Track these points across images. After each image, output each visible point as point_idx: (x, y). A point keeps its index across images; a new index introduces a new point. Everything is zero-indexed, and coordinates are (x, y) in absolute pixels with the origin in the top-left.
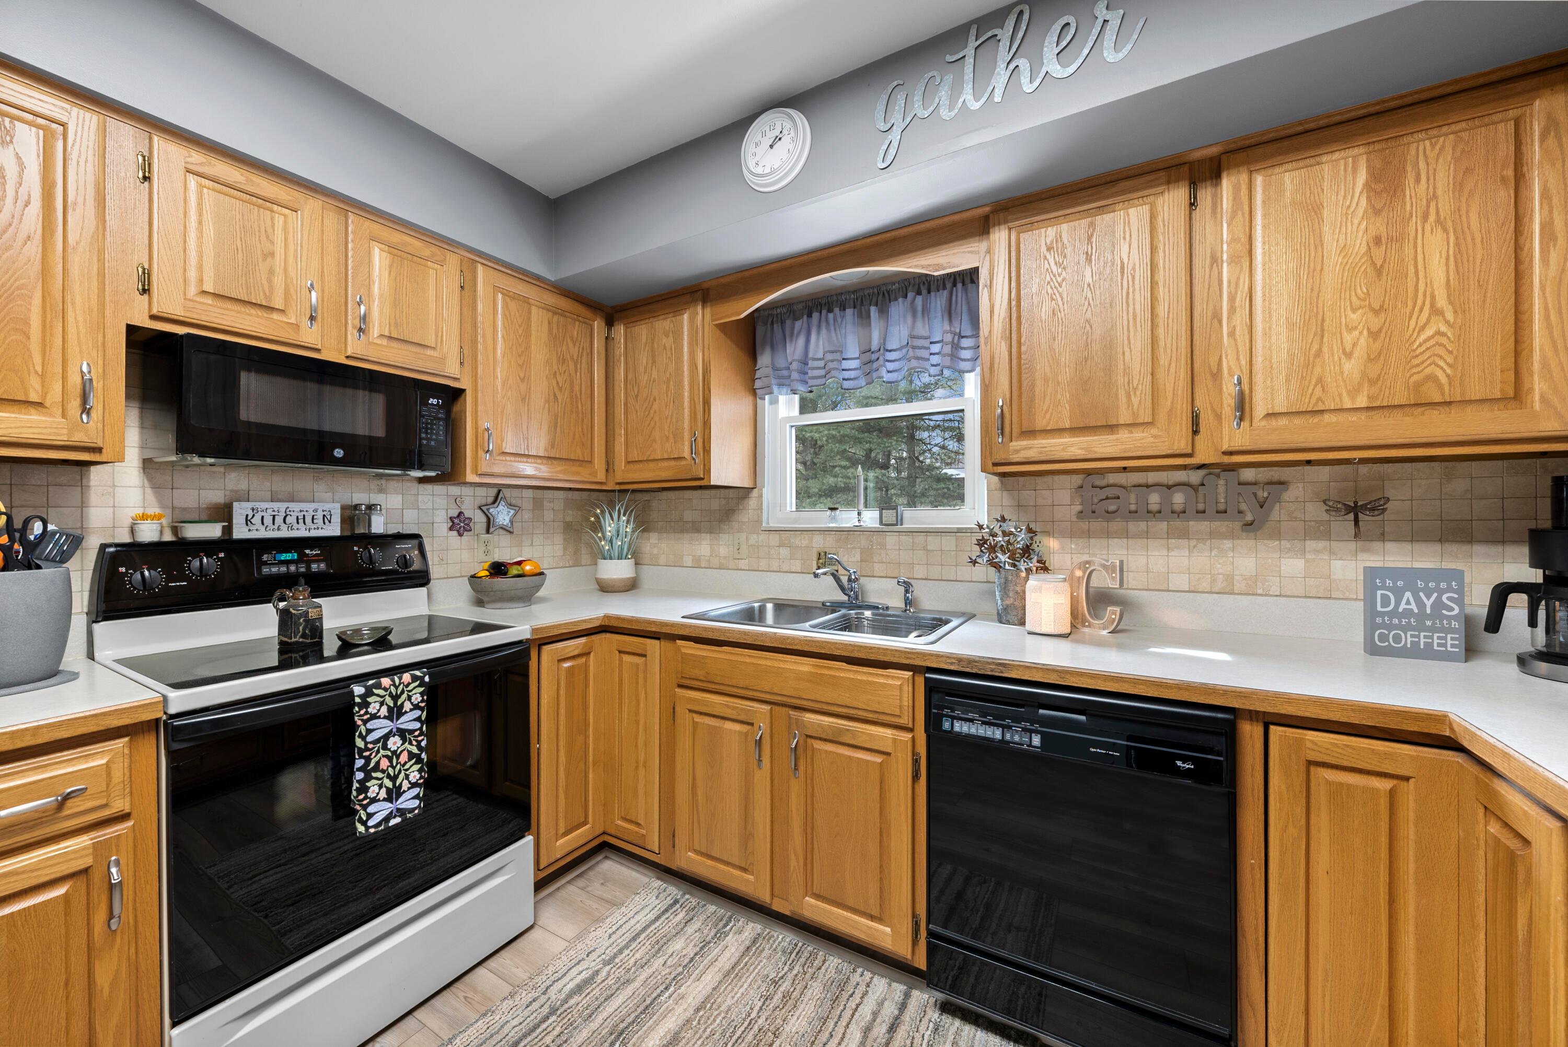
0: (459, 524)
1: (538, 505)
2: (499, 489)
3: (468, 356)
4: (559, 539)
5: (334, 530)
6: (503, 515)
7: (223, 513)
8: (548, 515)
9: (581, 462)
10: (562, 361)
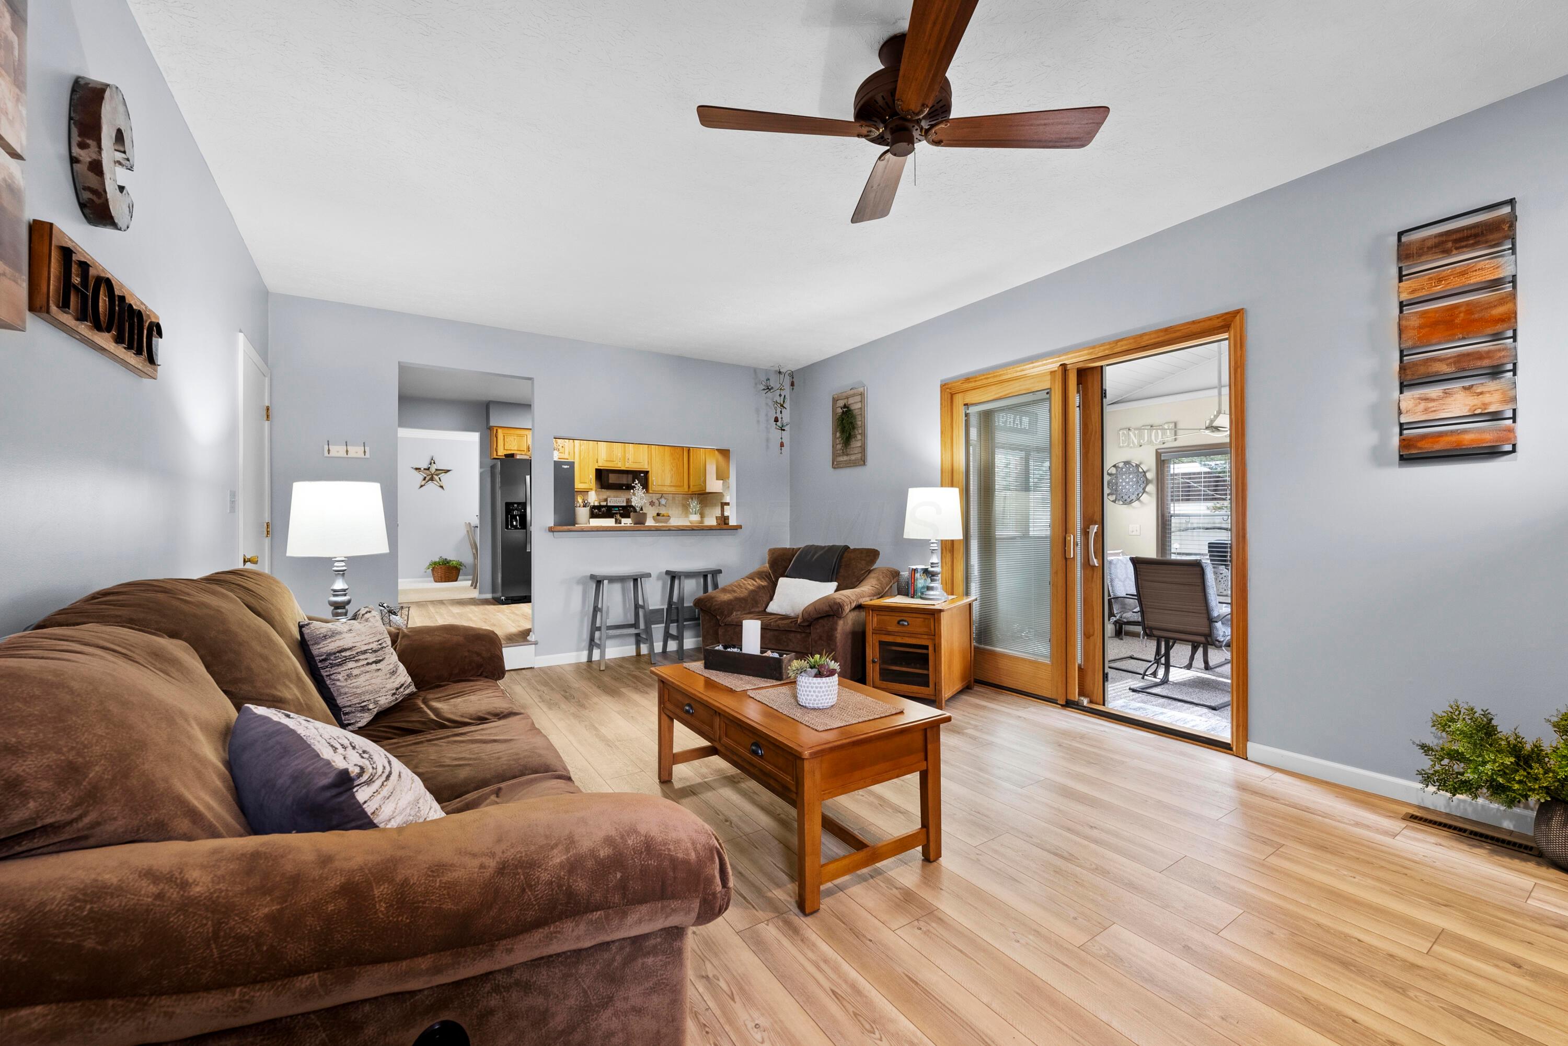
0: (652, 504)
1: (674, 499)
2: (662, 494)
3: (650, 462)
4: (680, 509)
5: (624, 504)
6: (663, 501)
7: (606, 500)
8: (677, 502)
9: (680, 486)
10: (674, 459)
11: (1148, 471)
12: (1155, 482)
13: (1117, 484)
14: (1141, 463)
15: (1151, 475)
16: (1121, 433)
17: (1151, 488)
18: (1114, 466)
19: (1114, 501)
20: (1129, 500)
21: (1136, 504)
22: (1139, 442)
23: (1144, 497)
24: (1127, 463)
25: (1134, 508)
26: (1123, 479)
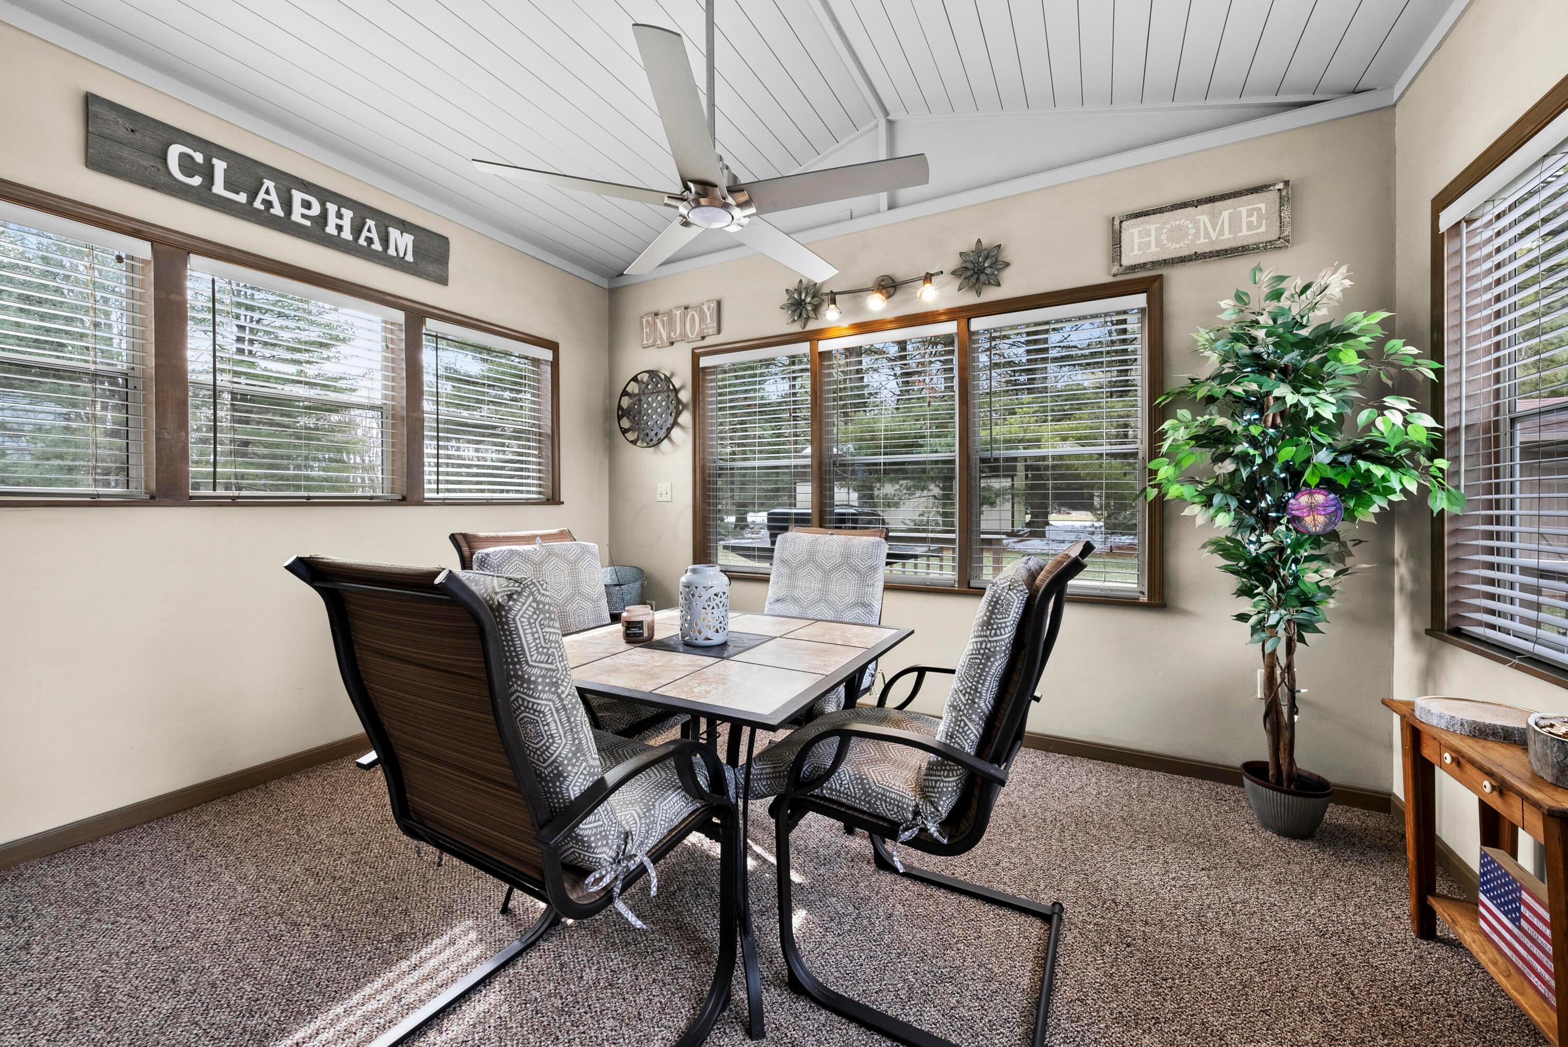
11: (682, 387)
12: (691, 407)
13: (640, 412)
14: (672, 375)
15: (685, 396)
16: (644, 320)
17: (686, 418)
18: (635, 379)
19: (634, 442)
20: (655, 440)
21: (665, 444)
22: (669, 337)
23: (676, 433)
24: (653, 374)
25: (663, 453)
26: (649, 404)
